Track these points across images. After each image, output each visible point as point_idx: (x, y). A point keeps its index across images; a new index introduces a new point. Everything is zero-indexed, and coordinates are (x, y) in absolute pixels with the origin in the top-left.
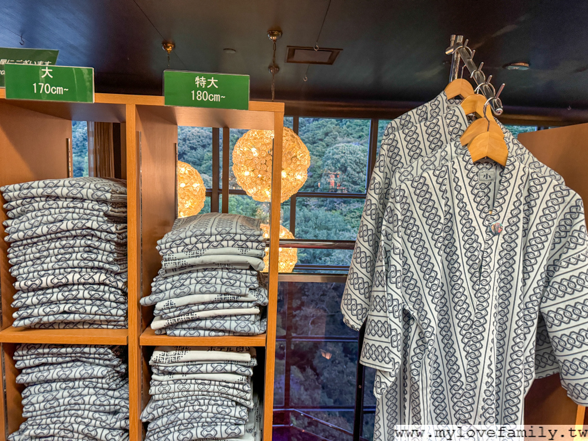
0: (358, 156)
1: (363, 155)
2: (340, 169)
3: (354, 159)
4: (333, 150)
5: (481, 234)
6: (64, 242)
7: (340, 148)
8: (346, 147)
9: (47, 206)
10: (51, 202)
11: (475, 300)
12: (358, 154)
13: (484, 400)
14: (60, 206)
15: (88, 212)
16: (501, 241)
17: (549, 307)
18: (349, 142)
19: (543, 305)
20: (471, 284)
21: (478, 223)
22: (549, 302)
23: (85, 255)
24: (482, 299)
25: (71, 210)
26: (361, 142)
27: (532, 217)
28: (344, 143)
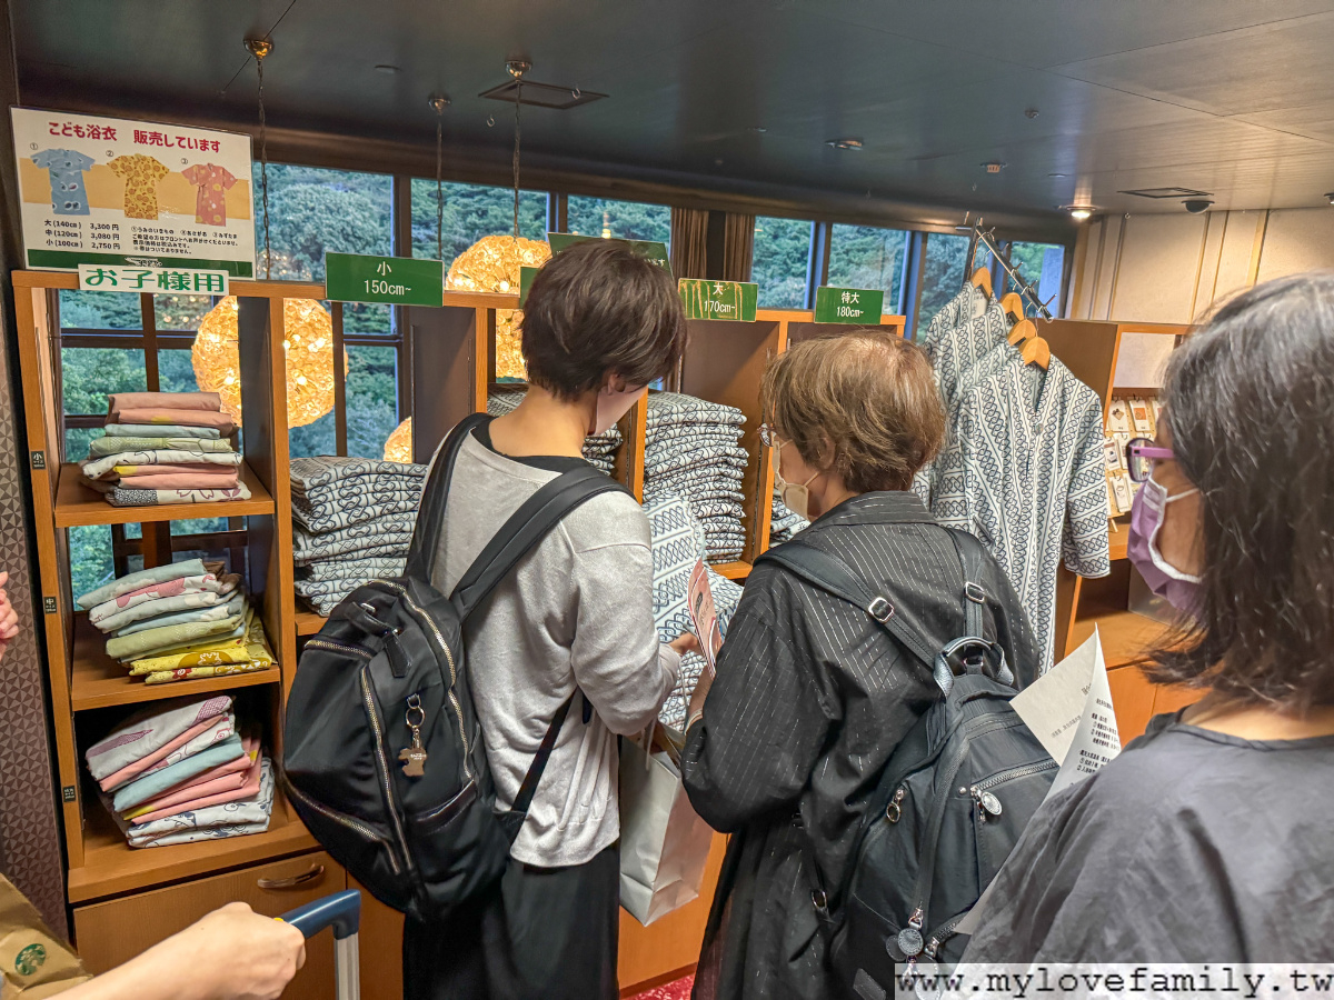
0: (349, 218)
1: (360, 216)
2: (305, 249)
3: (339, 226)
4: (280, 199)
5: (1028, 432)
6: (699, 472)
7: (301, 196)
8: (315, 195)
9: (684, 433)
10: (687, 429)
11: (1022, 496)
12: (348, 214)
13: (1030, 586)
14: (698, 432)
15: (724, 437)
16: (1042, 439)
17: (1076, 496)
18: (319, 181)
19: (1071, 495)
20: (1019, 481)
21: (1027, 424)
22: (1077, 492)
23: (718, 485)
24: (1028, 495)
25: (707, 436)
26: (349, 185)
27: (1066, 416)
28: (307, 182)
